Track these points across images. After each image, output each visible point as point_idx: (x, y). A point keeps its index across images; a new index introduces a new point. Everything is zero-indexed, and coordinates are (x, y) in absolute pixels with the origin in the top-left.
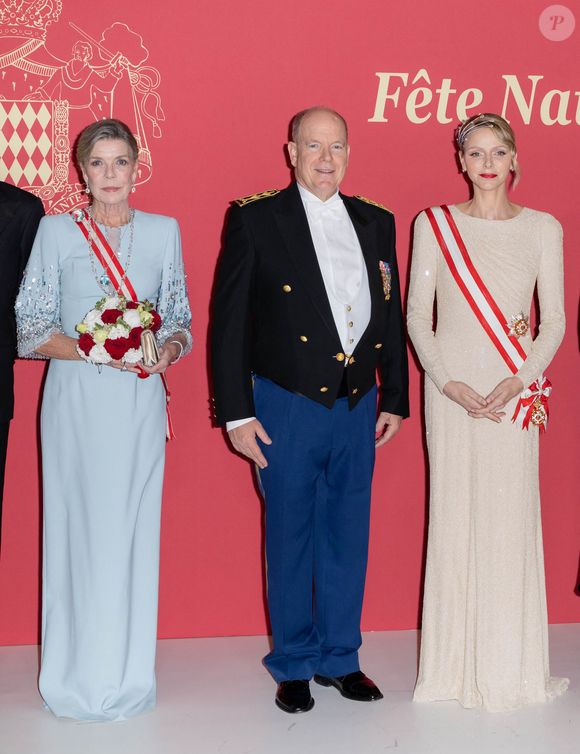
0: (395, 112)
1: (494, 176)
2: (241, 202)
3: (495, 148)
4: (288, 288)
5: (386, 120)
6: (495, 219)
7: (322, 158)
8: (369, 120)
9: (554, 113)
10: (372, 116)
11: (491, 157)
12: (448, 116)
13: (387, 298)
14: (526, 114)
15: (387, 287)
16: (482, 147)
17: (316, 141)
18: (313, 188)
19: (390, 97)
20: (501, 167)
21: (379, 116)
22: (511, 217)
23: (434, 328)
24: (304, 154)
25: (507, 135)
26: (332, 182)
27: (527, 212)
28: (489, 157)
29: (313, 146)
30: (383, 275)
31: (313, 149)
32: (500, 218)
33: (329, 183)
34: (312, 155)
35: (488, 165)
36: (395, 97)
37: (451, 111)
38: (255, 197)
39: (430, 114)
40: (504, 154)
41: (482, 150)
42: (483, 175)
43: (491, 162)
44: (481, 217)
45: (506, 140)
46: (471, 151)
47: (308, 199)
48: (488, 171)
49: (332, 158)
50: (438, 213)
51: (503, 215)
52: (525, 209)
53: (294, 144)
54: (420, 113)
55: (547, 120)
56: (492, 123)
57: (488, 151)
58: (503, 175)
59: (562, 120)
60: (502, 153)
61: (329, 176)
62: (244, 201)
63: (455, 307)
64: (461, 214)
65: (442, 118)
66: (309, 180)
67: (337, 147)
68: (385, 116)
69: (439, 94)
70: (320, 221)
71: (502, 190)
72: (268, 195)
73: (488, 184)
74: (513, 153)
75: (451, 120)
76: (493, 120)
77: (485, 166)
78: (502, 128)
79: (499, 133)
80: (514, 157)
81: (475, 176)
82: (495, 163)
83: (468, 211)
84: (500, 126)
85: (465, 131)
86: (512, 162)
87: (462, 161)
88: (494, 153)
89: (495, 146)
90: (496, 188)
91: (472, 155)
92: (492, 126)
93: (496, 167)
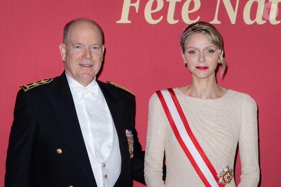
0: (136, 16)
1: (206, 68)
2: (26, 88)
3: (206, 48)
4: (60, 151)
5: (130, 22)
6: (207, 99)
7: (84, 56)
8: (118, 22)
9: (253, 16)
10: (119, 19)
11: (204, 54)
12: (175, 18)
13: (132, 156)
14: (233, 17)
15: (131, 148)
16: (197, 47)
17: (79, 44)
18: (77, 77)
19: (133, 5)
20: (211, 61)
21: (124, 19)
22: (219, 97)
23: (164, 178)
24: (71, 52)
25: (214, 37)
26: (91, 73)
27: (231, 93)
28: (202, 54)
29: (78, 47)
30: (129, 140)
31: (78, 50)
32: (210, 98)
33: (89, 74)
34: (77, 53)
35: (202, 60)
36: (137, 5)
37: (178, 15)
38: (36, 84)
39: (162, 17)
40: (213, 51)
41: (197, 49)
42: (198, 68)
43: (204, 58)
44: (198, 97)
45: (214, 42)
46: (189, 50)
47: (74, 85)
48: (202, 65)
49: (91, 56)
50: (166, 94)
51: (214, 96)
52: (229, 90)
53: (64, 45)
54: (155, 16)
55: (248, 20)
56: (205, 30)
57: (202, 51)
59: (259, 21)
60: (212, 51)
61: (89, 70)
62: (28, 87)
63: (179, 163)
64: (182, 94)
65: (171, 20)
66: (74, 72)
67: (95, 48)
68: (129, 19)
69: (169, 2)
70: (83, 101)
71: (212, 77)
72: (45, 82)
74: (219, 51)
75: (177, 21)
76: (205, 27)
77: (199, 60)
78: (211, 33)
79: (209, 37)
80: (220, 54)
81: (192, 68)
82: (206, 58)
83: (188, 93)
84: (209, 30)
85: (185, 35)
86: (219, 57)
87: (183, 56)
88: (206, 51)
89: (206, 46)
90: (208, 77)
91: (190, 53)
92: (204, 32)
93: (207, 62)
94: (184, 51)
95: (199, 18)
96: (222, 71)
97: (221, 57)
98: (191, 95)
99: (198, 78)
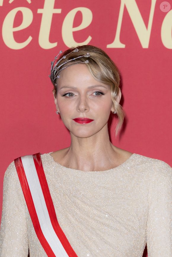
1: (89, 121)
3: (91, 89)
11: (86, 98)
12: (51, 40)
20: (98, 110)
22: (113, 167)
25: (104, 71)
28: (83, 98)
35: (82, 107)
37: (55, 34)
39: (30, 39)
40: (103, 94)
41: (76, 90)
42: (77, 120)
43: (86, 105)
44: (77, 168)
45: (105, 80)
46: (63, 91)
48: (82, 115)
50: (28, 163)
51: (103, 164)
54: (19, 37)
57: (83, 92)
58: (100, 119)
60: (100, 93)
64: (54, 163)
65: (45, 43)
69: (41, 15)
73: (83, 130)
74: (113, 94)
75: (55, 45)
77: (78, 108)
78: (100, 64)
80: (115, 99)
82: (90, 104)
83: (64, 161)
84: (97, 60)
85: (57, 66)
86: (112, 104)
87: (56, 101)
88: (89, 93)
89: (90, 85)
90: (94, 134)
91: (65, 95)
92: (87, 62)
93: (91, 110)
95: (90, 39)
96: (117, 126)
97: (117, 103)
99: (78, 137)
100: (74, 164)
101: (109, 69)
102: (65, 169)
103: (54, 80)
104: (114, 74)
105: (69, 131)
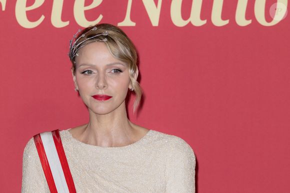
1: (108, 98)
3: (109, 66)
11: (105, 76)
12: (63, 19)
16: (94, 64)
20: (116, 87)
22: (130, 143)
25: (122, 49)
28: (101, 75)
35: (101, 84)
37: (67, 12)
39: (43, 18)
40: (121, 71)
42: (96, 97)
43: (105, 82)
46: (82, 68)
48: (101, 92)
51: (121, 140)
54: (32, 16)
56: (107, 37)
57: (101, 70)
58: (118, 96)
60: (118, 71)
64: (73, 140)
65: (57, 21)
73: (102, 106)
74: (131, 71)
75: (67, 23)
76: (106, 32)
77: (97, 86)
78: (118, 42)
79: (113, 48)
80: (133, 76)
81: (87, 98)
82: (108, 82)
83: (83, 137)
84: (115, 38)
85: (76, 44)
86: (130, 80)
87: (74, 78)
88: (108, 71)
89: (109, 63)
90: (112, 111)
91: (83, 73)
92: (106, 40)
93: (110, 88)
94: (75, 70)
95: (101, 17)
96: (135, 103)
97: (134, 80)
98: (86, 142)
99: (96, 113)
100: (92, 140)
101: (126, 46)
102: (84, 145)
103: (73, 58)
104: (131, 52)
105: (87, 107)
